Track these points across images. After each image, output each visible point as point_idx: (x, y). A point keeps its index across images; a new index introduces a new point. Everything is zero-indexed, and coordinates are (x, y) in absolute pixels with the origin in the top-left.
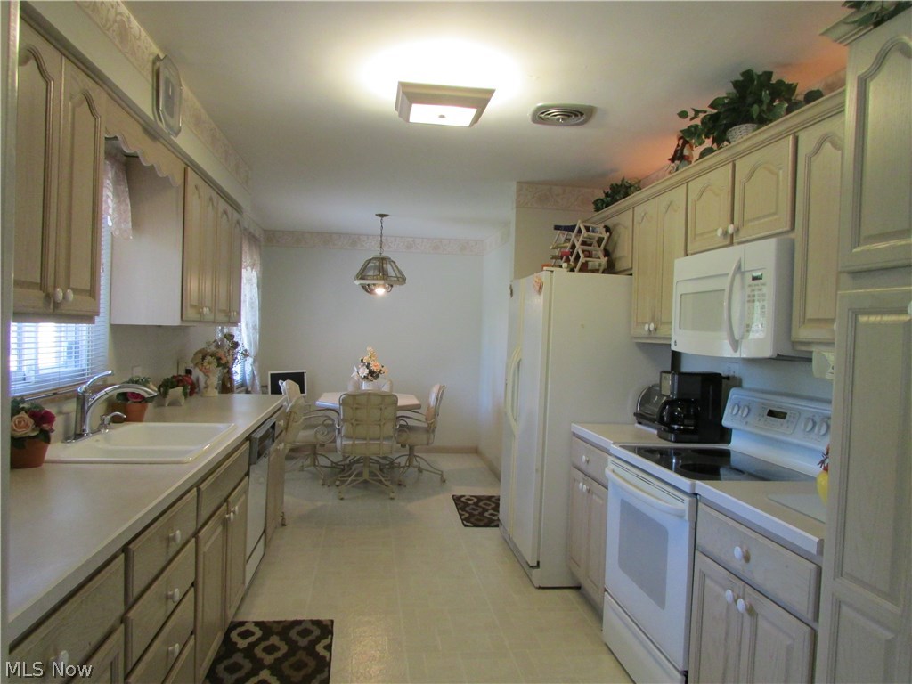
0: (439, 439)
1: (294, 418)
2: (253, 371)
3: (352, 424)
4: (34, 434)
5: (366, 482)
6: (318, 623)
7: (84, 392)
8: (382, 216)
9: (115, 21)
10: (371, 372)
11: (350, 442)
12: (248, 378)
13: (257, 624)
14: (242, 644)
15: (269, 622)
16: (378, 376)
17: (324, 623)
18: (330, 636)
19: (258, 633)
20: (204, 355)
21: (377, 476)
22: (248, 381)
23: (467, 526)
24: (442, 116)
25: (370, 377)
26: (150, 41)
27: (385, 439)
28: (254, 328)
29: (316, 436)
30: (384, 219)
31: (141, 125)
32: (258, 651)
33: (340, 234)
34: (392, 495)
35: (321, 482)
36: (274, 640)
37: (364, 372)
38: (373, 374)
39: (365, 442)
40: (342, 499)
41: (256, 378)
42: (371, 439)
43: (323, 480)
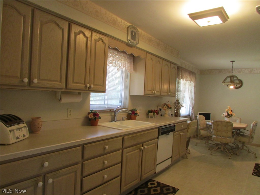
0: (255, 141)
1: (191, 126)
2: (192, 112)
3: (216, 131)
4: (93, 118)
5: (222, 151)
6: (174, 188)
7: (115, 111)
8: (233, 61)
9: (111, 20)
10: (228, 114)
11: (215, 137)
12: (190, 114)
13: (158, 183)
14: (150, 186)
15: (161, 183)
16: (231, 116)
17: (176, 189)
18: (174, 193)
19: (156, 184)
20: (165, 104)
21: (226, 150)
22: (190, 115)
23: (254, 175)
24: (209, 22)
25: (228, 116)
26: (126, 22)
27: (228, 137)
28: (192, 99)
29: (207, 134)
30: (233, 62)
31: (125, 44)
32: (152, 190)
33: (224, 69)
34: (230, 157)
35: (208, 148)
36: (158, 189)
37: (226, 114)
38: (229, 115)
39: (221, 137)
40: (212, 155)
41: (193, 114)
42: (223, 137)
43: (209, 148)
